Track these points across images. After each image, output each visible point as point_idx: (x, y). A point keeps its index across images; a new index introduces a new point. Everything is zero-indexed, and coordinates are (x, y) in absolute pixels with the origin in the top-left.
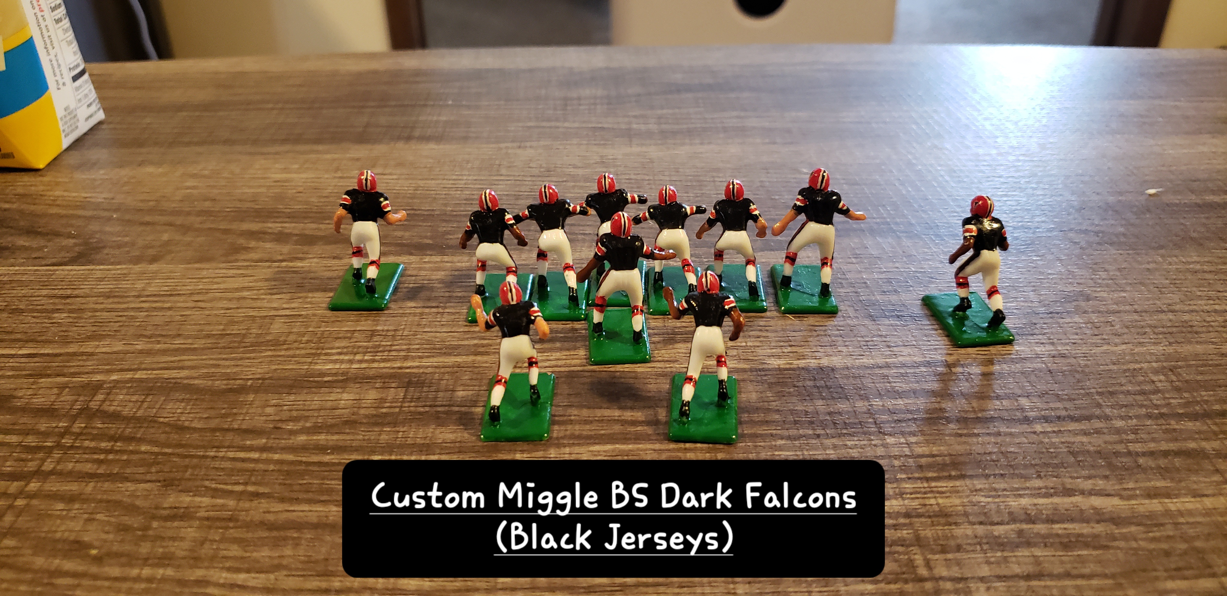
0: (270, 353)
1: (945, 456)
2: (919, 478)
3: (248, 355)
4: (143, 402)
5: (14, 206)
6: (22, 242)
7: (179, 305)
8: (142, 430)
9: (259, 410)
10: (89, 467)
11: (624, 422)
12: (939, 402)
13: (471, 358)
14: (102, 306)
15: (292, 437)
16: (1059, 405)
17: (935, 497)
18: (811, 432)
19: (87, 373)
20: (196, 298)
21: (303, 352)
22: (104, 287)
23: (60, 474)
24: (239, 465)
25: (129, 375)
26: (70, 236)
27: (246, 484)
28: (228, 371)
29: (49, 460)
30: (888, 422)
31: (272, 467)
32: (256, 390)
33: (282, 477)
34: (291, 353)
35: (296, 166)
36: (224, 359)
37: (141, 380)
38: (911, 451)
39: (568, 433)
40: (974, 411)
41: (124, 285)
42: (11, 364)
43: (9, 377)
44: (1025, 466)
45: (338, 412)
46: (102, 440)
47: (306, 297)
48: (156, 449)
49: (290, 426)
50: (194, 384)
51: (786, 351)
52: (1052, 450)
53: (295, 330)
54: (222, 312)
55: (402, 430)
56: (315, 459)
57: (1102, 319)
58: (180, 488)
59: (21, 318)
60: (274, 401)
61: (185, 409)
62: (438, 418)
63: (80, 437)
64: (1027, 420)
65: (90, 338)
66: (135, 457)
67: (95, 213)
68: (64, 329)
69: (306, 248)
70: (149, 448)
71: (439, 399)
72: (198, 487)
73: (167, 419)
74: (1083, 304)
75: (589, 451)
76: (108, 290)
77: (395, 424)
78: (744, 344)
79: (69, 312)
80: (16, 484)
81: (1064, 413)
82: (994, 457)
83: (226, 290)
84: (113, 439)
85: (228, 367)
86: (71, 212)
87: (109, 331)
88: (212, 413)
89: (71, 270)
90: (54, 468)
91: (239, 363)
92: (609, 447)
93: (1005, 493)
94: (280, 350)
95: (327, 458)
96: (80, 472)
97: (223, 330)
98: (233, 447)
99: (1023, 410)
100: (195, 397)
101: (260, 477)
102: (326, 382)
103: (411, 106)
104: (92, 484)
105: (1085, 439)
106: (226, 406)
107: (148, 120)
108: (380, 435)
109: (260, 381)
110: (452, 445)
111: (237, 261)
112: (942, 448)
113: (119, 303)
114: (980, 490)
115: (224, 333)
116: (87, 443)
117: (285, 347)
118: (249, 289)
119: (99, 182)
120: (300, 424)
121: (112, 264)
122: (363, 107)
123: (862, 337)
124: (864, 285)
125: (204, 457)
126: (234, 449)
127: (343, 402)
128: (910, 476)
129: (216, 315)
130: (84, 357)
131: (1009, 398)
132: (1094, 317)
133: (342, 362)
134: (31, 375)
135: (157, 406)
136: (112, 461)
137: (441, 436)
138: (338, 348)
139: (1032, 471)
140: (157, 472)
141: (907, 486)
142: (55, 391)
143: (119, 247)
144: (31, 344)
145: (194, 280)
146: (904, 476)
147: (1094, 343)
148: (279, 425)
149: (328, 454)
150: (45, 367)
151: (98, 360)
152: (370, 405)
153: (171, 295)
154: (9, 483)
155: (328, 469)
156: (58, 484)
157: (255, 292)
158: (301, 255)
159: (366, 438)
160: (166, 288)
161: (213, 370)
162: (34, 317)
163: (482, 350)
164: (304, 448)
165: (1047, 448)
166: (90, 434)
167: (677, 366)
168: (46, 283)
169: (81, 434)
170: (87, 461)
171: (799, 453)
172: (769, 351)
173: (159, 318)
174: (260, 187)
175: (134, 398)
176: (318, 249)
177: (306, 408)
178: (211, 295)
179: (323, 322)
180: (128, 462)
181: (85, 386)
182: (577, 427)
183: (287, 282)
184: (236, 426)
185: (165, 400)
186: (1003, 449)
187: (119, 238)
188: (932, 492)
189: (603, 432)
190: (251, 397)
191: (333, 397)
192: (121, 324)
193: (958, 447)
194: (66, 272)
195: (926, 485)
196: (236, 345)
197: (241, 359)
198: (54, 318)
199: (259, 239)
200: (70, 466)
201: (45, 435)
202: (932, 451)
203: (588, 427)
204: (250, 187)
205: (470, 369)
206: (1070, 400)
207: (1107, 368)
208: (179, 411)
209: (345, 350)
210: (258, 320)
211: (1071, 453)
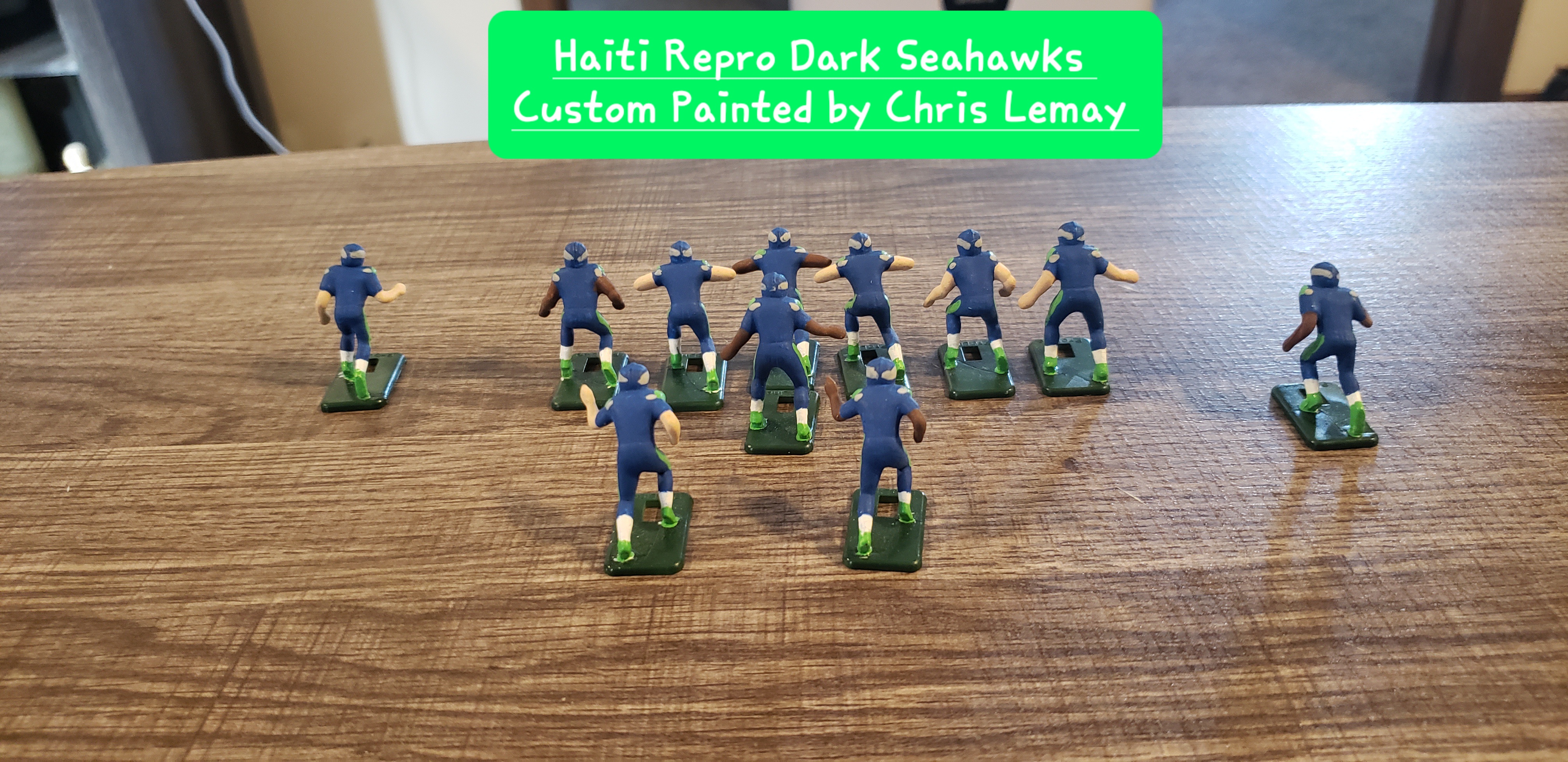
0: (471, 562)
1: (1359, 693)
2: (1330, 726)
3: (444, 566)
4: (318, 634)
5: (127, 362)
6: (142, 411)
7: (348, 496)
8: (323, 673)
9: (468, 644)
10: (261, 727)
11: (937, 654)
12: (1342, 616)
13: (729, 563)
14: (252, 500)
15: (515, 681)
16: (1499, 617)
17: (1354, 753)
18: (1181, 663)
19: (244, 594)
20: (369, 486)
21: (514, 559)
22: (251, 473)
23: (227, 736)
24: (451, 721)
25: (297, 597)
26: (199, 402)
27: (462, 748)
28: (422, 588)
29: (211, 717)
30: (1279, 646)
31: (493, 723)
32: (462, 615)
33: (509, 738)
34: (500, 560)
35: (477, 298)
36: (414, 572)
37: (313, 604)
38: (1314, 686)
39: (866, 669)
40: (1390, 628)
41: (277, 469)
42: (148, 583)
43: (148, 601)
44: (1468, 707)
45: (569, 644)
46: (272, 689)
47: (510, 482)
48: (343, 701)
49: (510, 665)
50: (380, 608)
51: (1134, 546)
52: (1500, 683)
53: (501, 529)
54: (405, 505)
55: (653, 667)
56: (547, 710)
57: (1543, 493)
58: (380, 754)
59: (153, 518)
60: (486, 630)
61: (373, 643)
62: (697, 649)
63: (246, 685)
64: (1460, 640)
65: (242, 545)
66: (317, 712)
67: (228, 369)
68: (208, 533)
69: (502, 413)
70: (334, 699)
71: (695, 623)
72: (401, 753)
73: (352, 658)
74: (1514, 472)
75: (896, 696)
76: (255, 477)
77: (643, 660)
78: (1079, 538)
79: (212, 509)
80: (173, 750)
81: (1508, 629)
82: (1423, 694)
83: (406, 475)
84: (287, 686)
85: (421, 582)
86: (199, 369)
87: (265, 535)
88: (409, 648)
89: (209, 450)
90: (219, 728)
91: (435, 577)
92: (921, 689)
93: (1445, 745)
94: (485, 558)
95: (562, 710)
96: (251, 734)
97: (409, 531)
98: (441, 696)
99: (1453, 625)
100: (384, 626)
101: (479, 739)
102: (549, 601)
103: (612, 210)
104: (268, 751)
105: (1542, 667)
106: (425, 638)
107: (280, 238)
108: (626, 675)
109: (465, 602)
110: (719, 689)
111: (415, 433)
112: (1353, 682)
113: (272, 495)
114: (1412, 741)
115: (410, 534)
116: (255, 693)
117: (491, 553)
118: (435, 472)
119: (227, 326)
120: (523, 662)
121: (257, 440)
122: (551, 214)
123: (1233, 525)
124: (1225, 450)
125: (405, 710)
126: (444, 699)
127: (573, 629)
128: (1317, 722)
129: (398, 510)
130: (238, 572)
131: (1433, 608)
132: (1531, 491)
133: (566, 572)
134: (173, 599)
135: (338, 640)
136: (290, 717)
137: (703, 675)
138: (560, 552)
139: (1477, 714)
140: (348, 733)
141: (1315, 736)
142: (208, 620)
143: (264, 416)
144: (169, 555)
145: (363, 462)
146: (1309, 723)
147: (1536, 528)
148: (495, 664)
149: (563, 703)
150: (192, 586)
151: (255, 575)
152: (608, 633)
153: (337, 483)
154: (164, 750)
155: (564, 724)
156: (226, 751)
157: (444, 476)
158: (496, 424)
159: (609, 679)
160: (329, 474)
161: (401, 588)
162: (170, 516)
163: (741, 551)
164: (532, 696)
165: (1492, 681)
166: (257, 680)
167: (996, 571)
168: (178, 470)
169: (246, 680)
170: (259, 718)
171: (1169, 693)
172: (1113, 547)
173: (325, 515)
174: (432, 328)
175: (307, 629)
176: (516, 413)
177: (528, 639)
178: (387, 482)
179: (536, 516)
180: (310, 719)
181: (244, 613)
182: (877, 661)
183: (482, 462)
184: (441, 667)
185: (346, 631)
186: (1434, 682)
187: (263, 404)
188: (1349, 745)
189: (911, 668)
190: (455, 625)
191: (560, 622)
192: (278, 524)
193: (1374, 681)
194: (203, 453)
195: (1339, 735)
196: (428, 551)
197: (437, 571)
198: (194, 517)
199: (439, 403)
200: (238, 725)
201: (202, 681)
202: (1341, 687)
203: (890, 661)
204: (421, 329)
205: (730, 580)
206: (1514, 610)
207: (1558, 563)
208: (365, 646)
209: (568, 555)
210: (453, 516)
211: (1527, 687)
